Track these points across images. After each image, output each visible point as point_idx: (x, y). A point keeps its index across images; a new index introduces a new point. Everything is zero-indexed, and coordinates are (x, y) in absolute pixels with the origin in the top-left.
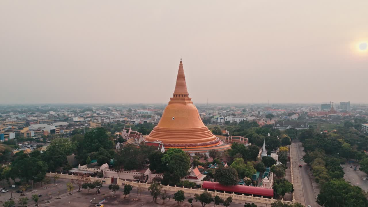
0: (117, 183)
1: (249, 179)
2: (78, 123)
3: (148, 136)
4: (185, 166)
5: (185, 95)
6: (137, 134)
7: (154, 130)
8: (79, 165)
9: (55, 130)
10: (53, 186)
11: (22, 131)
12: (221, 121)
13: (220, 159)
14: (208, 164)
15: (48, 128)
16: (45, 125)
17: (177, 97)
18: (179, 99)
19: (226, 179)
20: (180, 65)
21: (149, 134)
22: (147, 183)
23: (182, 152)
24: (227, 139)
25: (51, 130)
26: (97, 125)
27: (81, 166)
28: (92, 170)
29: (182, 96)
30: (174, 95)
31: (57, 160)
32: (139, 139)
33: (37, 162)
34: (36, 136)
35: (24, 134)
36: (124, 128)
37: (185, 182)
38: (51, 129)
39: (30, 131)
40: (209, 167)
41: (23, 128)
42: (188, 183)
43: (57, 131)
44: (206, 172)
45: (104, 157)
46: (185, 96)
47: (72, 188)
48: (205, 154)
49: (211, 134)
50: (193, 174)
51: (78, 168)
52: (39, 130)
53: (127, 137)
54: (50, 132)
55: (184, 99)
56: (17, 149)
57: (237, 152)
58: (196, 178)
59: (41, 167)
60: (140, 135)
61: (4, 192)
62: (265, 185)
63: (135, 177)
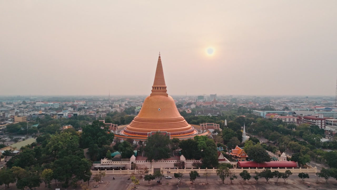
5: (163, 88)
6: (113, 126)
7: (135, 120)
8: (102, 159)
10: (100, 183)
17: (155, 89)
18: (157, 91)
20: (159, 59)
22: (185, 168)
24: (202, 126)
29: (161, 89)
30: (153, 87)
32: (115, 131)
49: (187, 124)
50: (221, 157)
63: (174, 165)
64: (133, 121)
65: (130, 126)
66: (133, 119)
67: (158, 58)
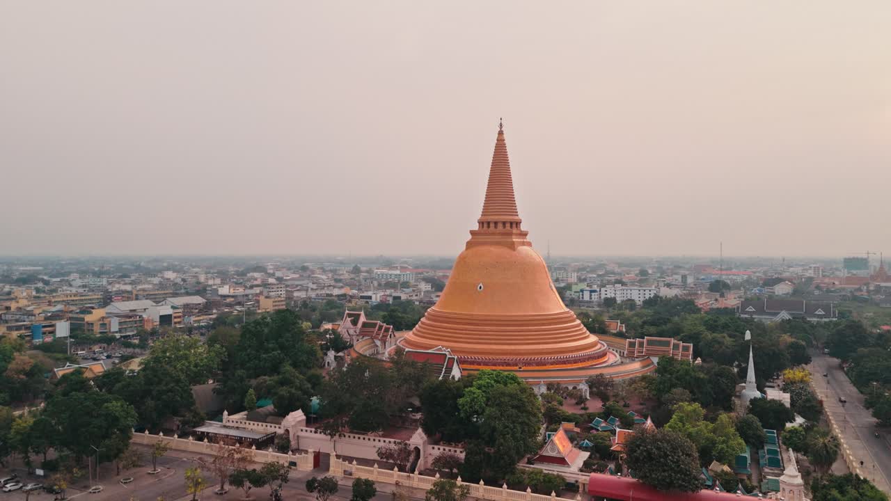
0: (331, 469)
1: (726, 468)
2: (229, 300)
3: (409, 335)
4: (527, 425)
5: (511, 223)
6: (381, 327)
7: (429, 319)
8: (226, 413)
9: (171, 315)
10: (150, 473)
11: (88, 318)
12: (591, 298)
13: (622, 403)
14: (591, 418)
15: (153, 312)
16: (147, 303)
17: (489, 227)
18: (493, 234)
19: (664, 471)
20: (498, 140)
21: (411, 329)
22: (416, 472)
23: (519, 384)
24: (632, 345)
25: (161, 317)
26: (276, 306)
27: (229, 415)
28: (259, 429)
29: (504, 227)
30: (481, 223)
31: (164, 397)
32: (384, 342)
33: (106, 404)
34: (123, 330)
35: (92, 324)
36: (347, 312)
37: (532, 473)
38: (161, 314)
39: (109, 319)
40: (592, 428)
41: (93, 310)
42: (542, 478)
43: (175, 317)
44: (586, 441)
45: (293, 391)
46: (511, 227)
47: (199, 483)
48: (575, 388)
49: (585, 332)
50: (553, 450)
51: (221, 421)
52: (132, 314)
53: (352, 335)
54: (158, 320)
55: (510, 234)
56: (68, 364)
57: (674, 386)
58: (561, 461)
59: (116, 419)
60: (387, 330)
61: (10, 491)
62: (787, 491)
63: (380, 454)
64: (423, 319)
65: (414, 333)
66: (424, 316)
67: (497, 135)
